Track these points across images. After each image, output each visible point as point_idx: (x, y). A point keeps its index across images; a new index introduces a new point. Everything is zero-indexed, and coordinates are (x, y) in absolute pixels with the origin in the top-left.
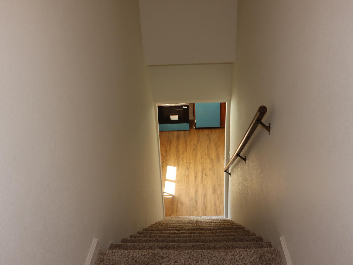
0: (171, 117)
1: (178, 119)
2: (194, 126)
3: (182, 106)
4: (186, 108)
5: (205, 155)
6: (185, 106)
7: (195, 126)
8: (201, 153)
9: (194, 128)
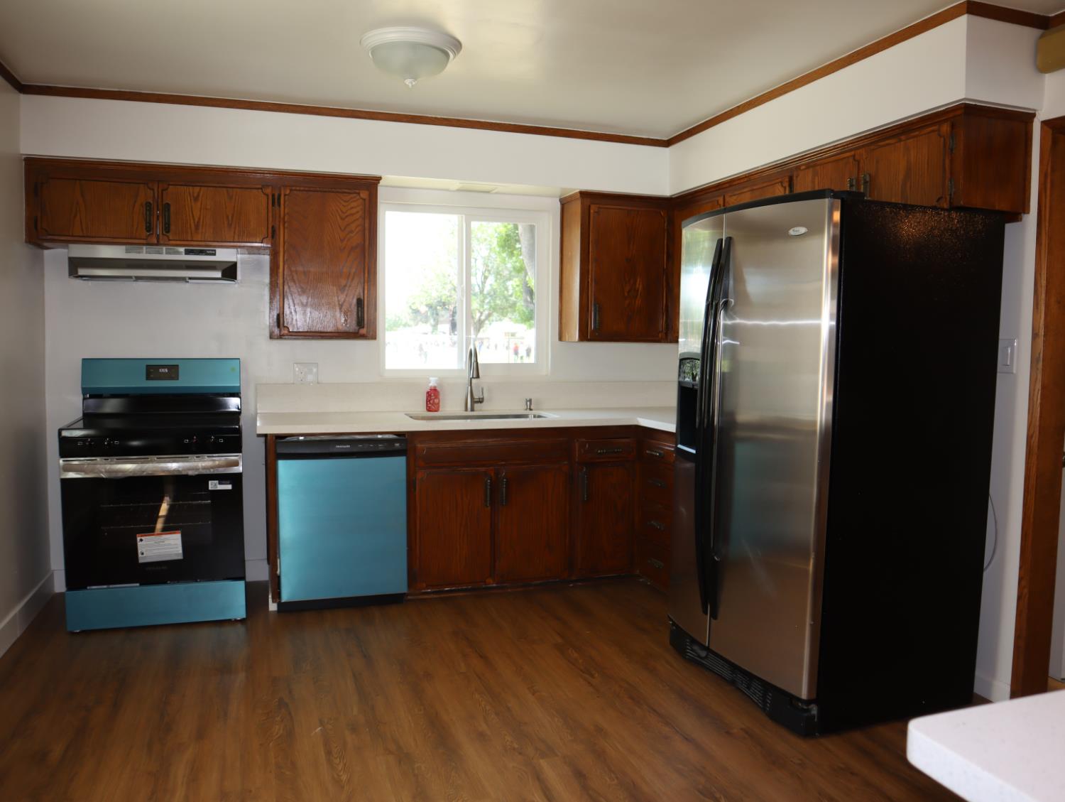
0: (139, 544)
1: (181, 557)
2: (270, 596)
3: (203, 479)
4: (229, 487)
5: (354, 729)
6: (222, 478)
7: (277, 595)
8: (321, 723)
9: (273, 607)
